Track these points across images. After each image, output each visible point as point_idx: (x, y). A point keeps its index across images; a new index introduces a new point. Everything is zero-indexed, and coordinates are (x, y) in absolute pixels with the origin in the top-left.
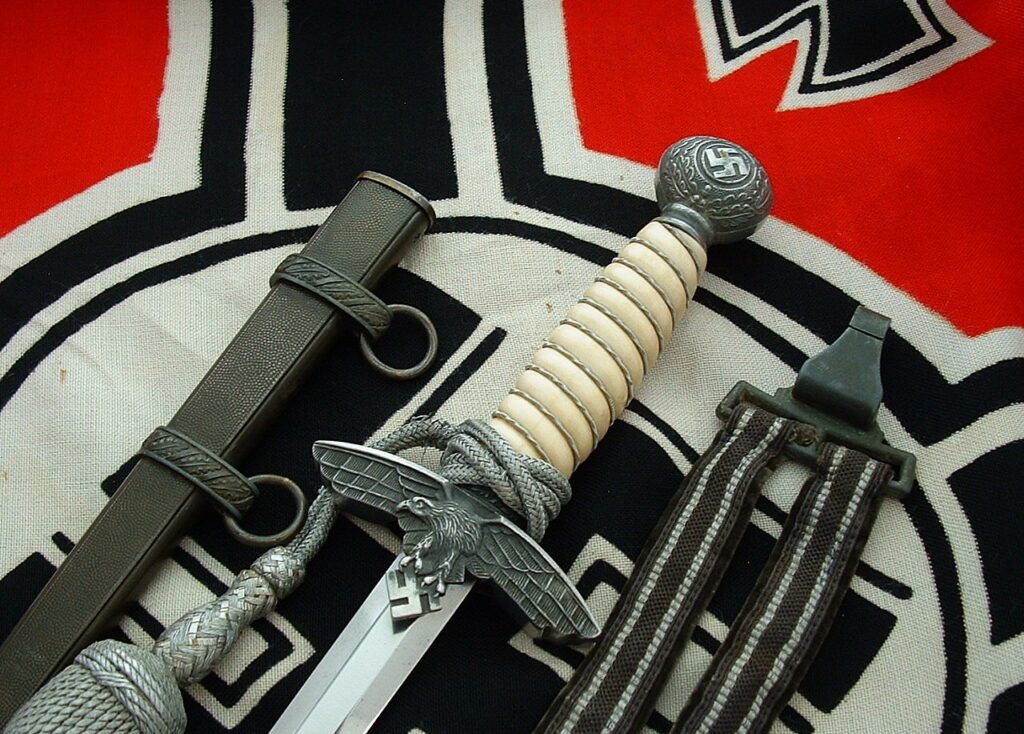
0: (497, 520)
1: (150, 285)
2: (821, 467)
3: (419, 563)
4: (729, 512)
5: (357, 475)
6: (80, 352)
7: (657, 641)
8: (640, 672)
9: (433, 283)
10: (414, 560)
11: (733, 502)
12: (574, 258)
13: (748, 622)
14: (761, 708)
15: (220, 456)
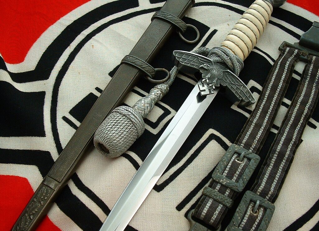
0: (227, 71)
1: (114, 23)
2: (310, 61)
3: (207, 81)
4: (287, 72)
5: (187, 59)
6: (97, 41)
7: (272, 105)
8: (269, 113)
9: (195, 19)
10: (206, 80)
11: (287, 70)
12: (233, 12)
13: (297, 99)
14: (303, 120)
15: (146, 61)
